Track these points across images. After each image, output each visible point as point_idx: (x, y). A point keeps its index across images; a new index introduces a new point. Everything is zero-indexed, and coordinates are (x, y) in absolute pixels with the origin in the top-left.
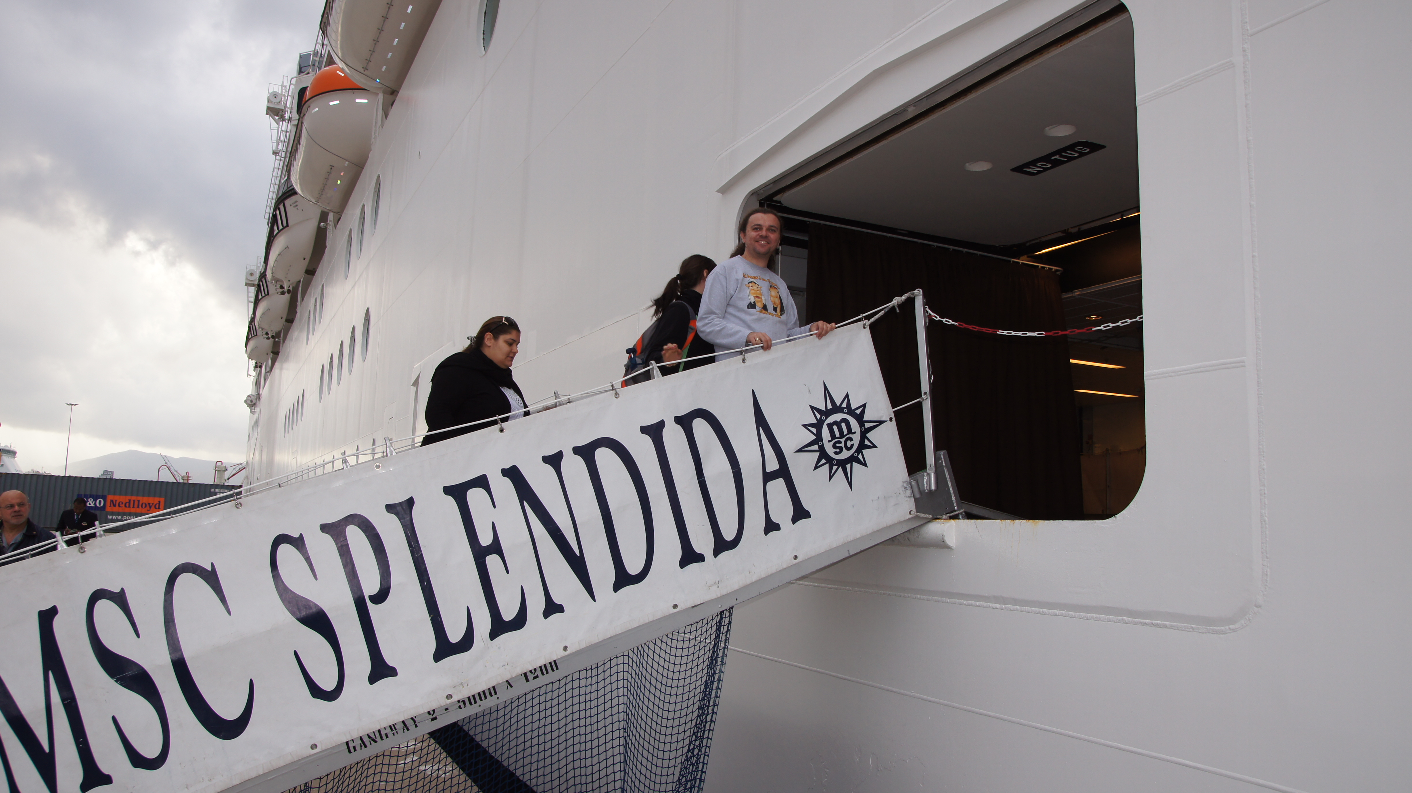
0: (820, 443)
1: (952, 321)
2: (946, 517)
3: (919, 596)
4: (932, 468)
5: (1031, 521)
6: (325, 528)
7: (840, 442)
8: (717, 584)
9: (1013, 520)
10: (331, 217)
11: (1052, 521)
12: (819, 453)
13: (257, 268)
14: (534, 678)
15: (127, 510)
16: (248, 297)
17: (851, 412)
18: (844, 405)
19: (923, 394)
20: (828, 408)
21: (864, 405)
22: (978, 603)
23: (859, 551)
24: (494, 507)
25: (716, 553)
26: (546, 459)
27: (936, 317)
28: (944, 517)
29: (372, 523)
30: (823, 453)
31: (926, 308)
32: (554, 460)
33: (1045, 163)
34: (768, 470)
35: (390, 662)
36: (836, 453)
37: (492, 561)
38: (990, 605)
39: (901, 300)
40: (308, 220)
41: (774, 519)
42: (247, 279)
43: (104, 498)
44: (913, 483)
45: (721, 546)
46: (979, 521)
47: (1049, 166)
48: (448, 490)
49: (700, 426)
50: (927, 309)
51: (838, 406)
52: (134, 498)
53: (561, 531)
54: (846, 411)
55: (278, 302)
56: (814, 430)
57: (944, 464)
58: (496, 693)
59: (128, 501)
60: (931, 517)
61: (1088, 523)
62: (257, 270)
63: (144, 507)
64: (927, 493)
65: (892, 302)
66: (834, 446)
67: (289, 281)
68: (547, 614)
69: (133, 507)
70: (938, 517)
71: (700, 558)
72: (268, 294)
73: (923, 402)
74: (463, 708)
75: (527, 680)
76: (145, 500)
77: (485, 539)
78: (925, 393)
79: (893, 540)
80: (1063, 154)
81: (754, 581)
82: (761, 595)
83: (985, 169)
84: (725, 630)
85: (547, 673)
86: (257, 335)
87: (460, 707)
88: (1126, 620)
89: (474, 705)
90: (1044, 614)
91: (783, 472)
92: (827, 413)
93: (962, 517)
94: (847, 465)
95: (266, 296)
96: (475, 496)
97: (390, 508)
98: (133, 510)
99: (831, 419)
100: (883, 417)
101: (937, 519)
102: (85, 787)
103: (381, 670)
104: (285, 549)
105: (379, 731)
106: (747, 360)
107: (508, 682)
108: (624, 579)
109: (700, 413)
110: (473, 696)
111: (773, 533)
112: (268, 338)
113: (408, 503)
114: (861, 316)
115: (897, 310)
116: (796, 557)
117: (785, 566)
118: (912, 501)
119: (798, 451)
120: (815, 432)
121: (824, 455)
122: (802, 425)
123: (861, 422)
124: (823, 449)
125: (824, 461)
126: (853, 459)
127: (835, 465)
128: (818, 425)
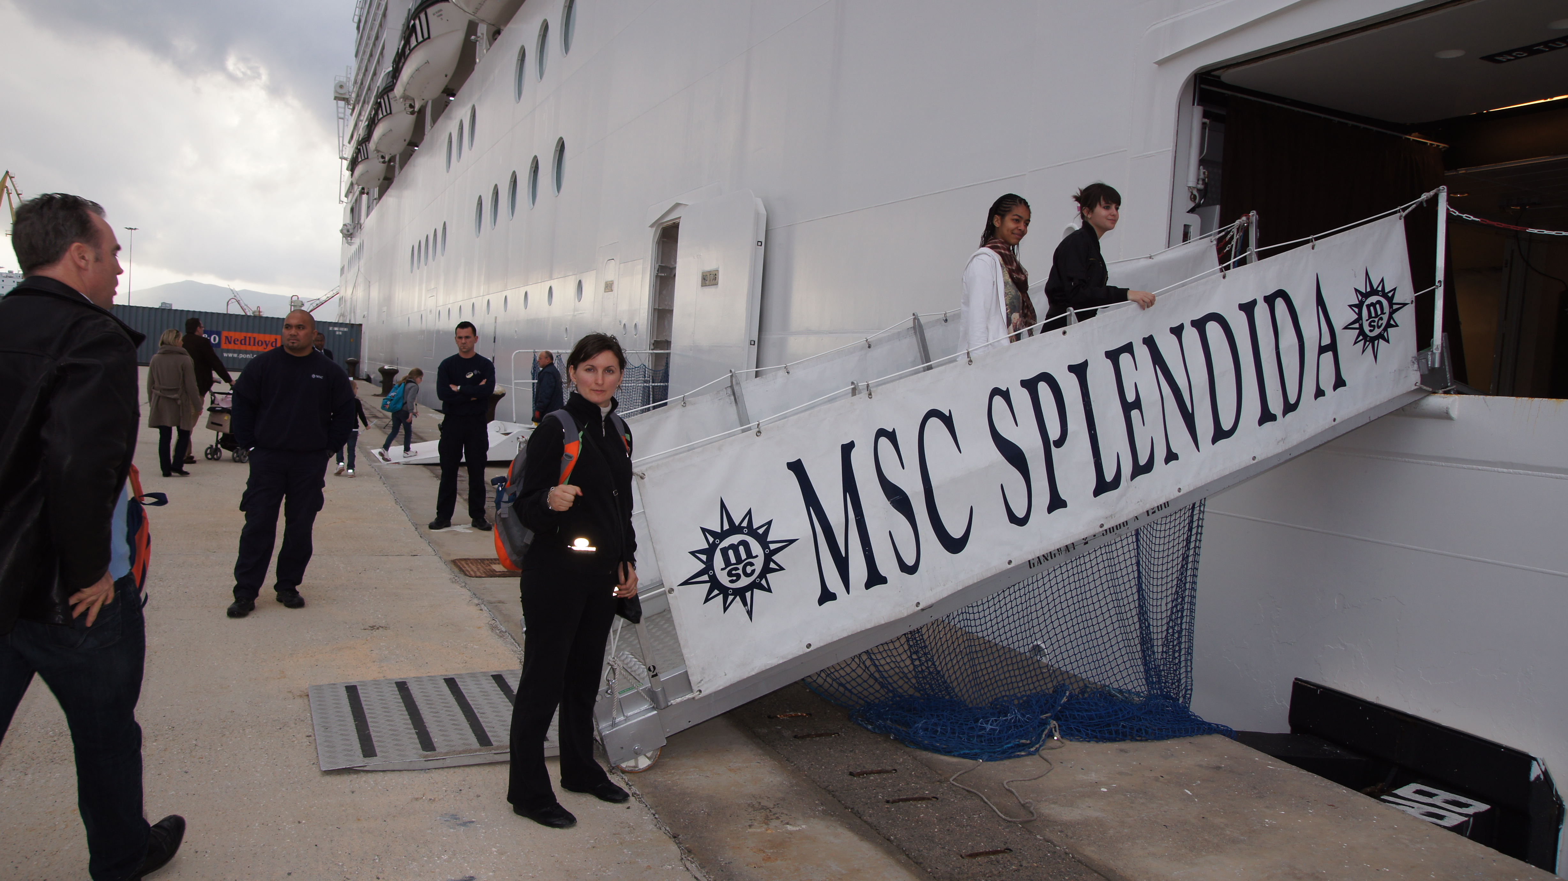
0: (1360, 322)
1: (1473, 217)
3: (1407, 460)
4: (1438, 348)
6: (1023, 383)
7: (1374, 321)
8: (1283, 440)
10: (482, 28)
12: (1358, 330)
14: (1153, 513)
15: (243, 347)
18: (1380, 289)
19: (1437, 282)
20: (1368, 291)
22: (1478, 467)
23: (1376, 418)
24: (1137, 370)
25: (1285, 413)
26: (1172, 330)
28: (1441, 391)
29: (1056, 381)
31: (1448, 204)
32: (1177, 331)
34: (1322, 345)
35: (1063, 496)
36: (1370, 331)
37: (1135, 416)
38: (1494, 469)
39: (1430, 195)
40: (453, 31)
41: (1322, 387)
42: (336, 92)
43: (219, 334)
44: (1420, 359)
47: (1525, 55)
48: (1108, 354)
49: (1281, 305)
51: (1375, 289)
52: (249, 335)
53: (1181, 391)
54: (1380, 293)
55: (402, 123)
56: (1356, 310)
57: (1444, 345)
58: (1127, 525)
59: (243, 338)
60: (1431, 390)
63: (260, 344)
64: (1431, 369)
65: (1422, 197)
66: (1370, 325)
67: (422, 100)
68: (1167, 460)
69: (249, 344)
70: (1436, 391)
71: (1273, 418)
72: (389, 115)
73: (1436, 291)
74: (1106, 535)
75: (1148, 515)
76: (260, 337)
77: (1130, 397)
78: (1440, 282)
81: (1306, 439)
83: (1455, 56)
85: (1162, 509)
86: (366, 160)
87: (1103, 535)
91: (1332, 347)
94: (1376, 342)
95: (386, 116)
97: (1072, 368)
99: (1369, 301)
100: (1406, 299)
101: (1435, 393)
102: (868, 586)
103: (1056, 503)
104: (998, 400)
105: (1050, 552)
106: (1315, 247)
107: (1136, 517)
108: (1220, 434)
109: (1281, 294)
110: (1117, 526)
111: (1320, 399)
112: (384, 162)
113: (1085, 364)
114: (1398, 208)
115: (1425, 205)
116: (1334, 420)
117: (1327, 427)
118: (1418, 374)
119: (1344, 329)
120: (1357, 312)
121: (1362, 332)
122: (1349, 306)
123: (1391, 304)
124: (1361, 328)
125: (1361, 338)
126: (1381, 336)
127: (1368, 341)
128: (1359, 306)
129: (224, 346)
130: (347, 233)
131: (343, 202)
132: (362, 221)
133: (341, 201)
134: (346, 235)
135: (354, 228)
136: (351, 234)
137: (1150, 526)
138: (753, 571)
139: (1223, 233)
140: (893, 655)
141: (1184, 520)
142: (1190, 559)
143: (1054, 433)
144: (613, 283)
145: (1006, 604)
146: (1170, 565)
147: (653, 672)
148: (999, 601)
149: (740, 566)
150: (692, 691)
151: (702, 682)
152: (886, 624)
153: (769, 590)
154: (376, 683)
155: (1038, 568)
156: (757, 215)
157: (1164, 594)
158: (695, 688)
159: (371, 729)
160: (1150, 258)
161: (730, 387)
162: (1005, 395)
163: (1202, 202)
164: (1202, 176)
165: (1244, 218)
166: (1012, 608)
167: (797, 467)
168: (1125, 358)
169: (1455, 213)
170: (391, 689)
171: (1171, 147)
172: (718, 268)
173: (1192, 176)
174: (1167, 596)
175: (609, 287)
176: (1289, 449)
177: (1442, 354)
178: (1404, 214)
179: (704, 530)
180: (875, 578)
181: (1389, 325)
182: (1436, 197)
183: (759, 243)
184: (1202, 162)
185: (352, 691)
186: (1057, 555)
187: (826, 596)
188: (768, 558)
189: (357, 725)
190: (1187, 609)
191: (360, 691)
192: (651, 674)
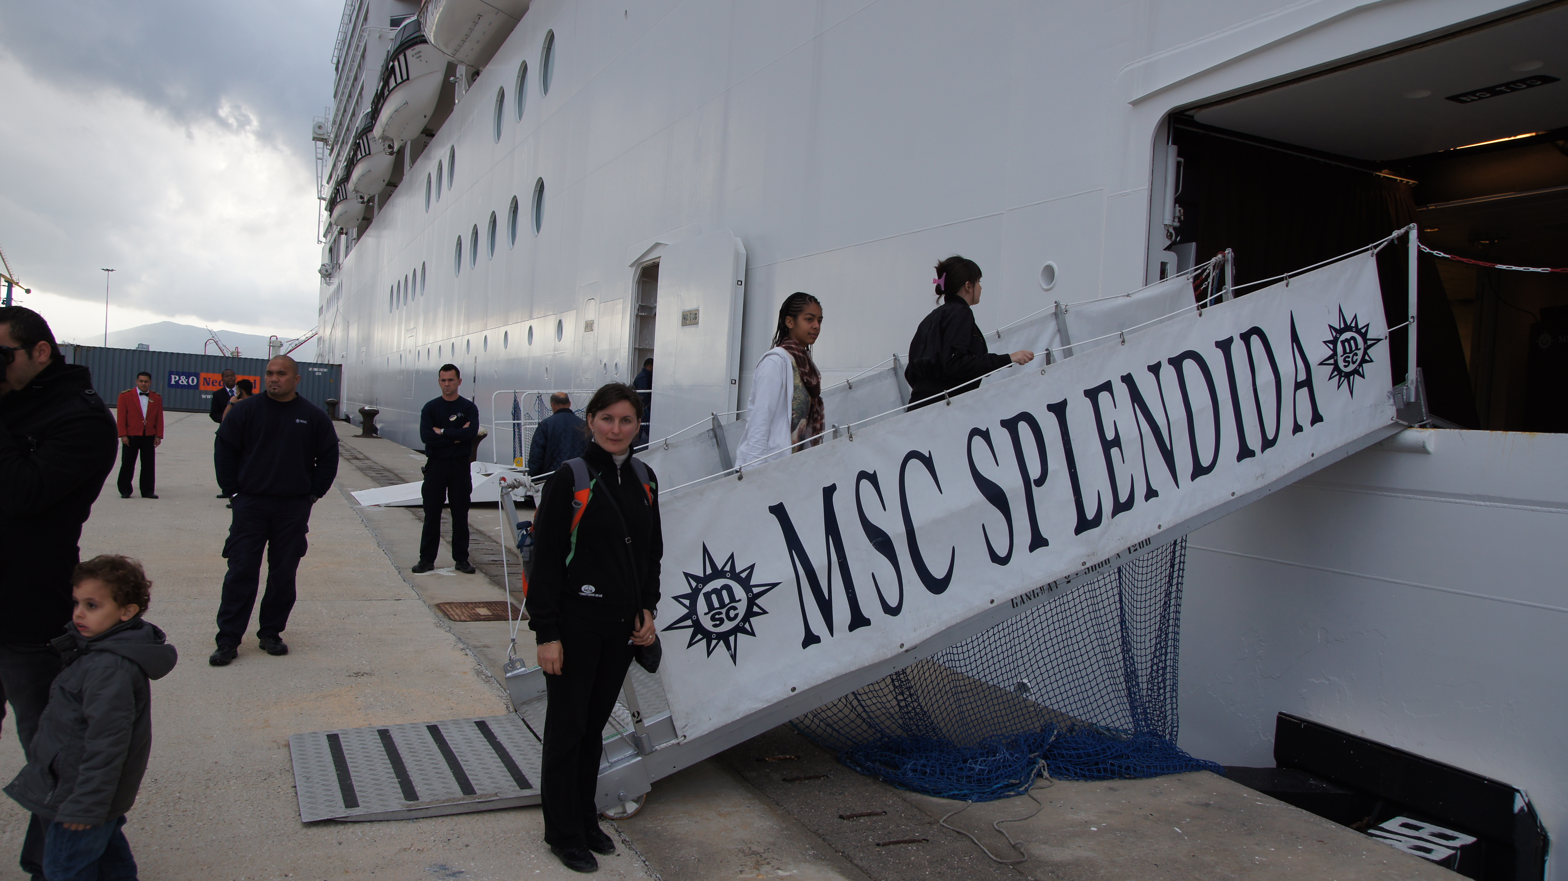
0: (1335, 358)
4: (1412, 383)
7: (1349, 357)
8: (1262, 475)
9: (1505, 431)
10: (462, 73)
12: (1333, 366)
13: (325, 121)
14: (1135, 550)
17: (1358, 331)
18: (1353, 325)
19: (1410, 318)
20: (1342, 327)
23: (1355, 452)
24: (1116, 407)
25: (1263, 449)
26: (1150, 369)
28: (1417, 425)
29: (1036, 419)
31: (1418, 241)
32: (1155, 369)
34: (1298, 381)
35: (1045, 535)
36: (1346, 366)
37: (1115, 453)
39: (1397, 235)
40: (432, 72)
41: (1300, 423)
42: (314, 132)
43: (197, 375)
44: (1396, 394)
48: (1087, 393)
51: (1349, 325)
53: (1159, 428)
54: (1354, 329)
55: (381, 163)
56: (1331, 346)
57: (1419, 380)
58: (1109, 563)
60: (1407, 424)
64: (1405, 404)
65: (1393, 234)
66: (1345, 361)
67: (401, 140)
68: (1147, 498)
70: (1412, 425)
71: (1252, 454)
72: (368, 157)
73: (1410, 326)
75: (1130, 553)
77: (1110, 435)
78: (1413, 317)
81: (1285, 474)
83: (1424, 96)
85: (1143, 547)
86: (346, 198)
87: (1086, 573)
91: (1308, 383)
94: (1351, 377)
97: (1050, 408)
99: (1344, 337)
100: (1380, 335)
101: (1411, 427)
102: (852, 628)
103: (1038, 541)
104: (978, 440)
105: (1033, 591)
106: (1289, 286)
107: (1118, 554)
108: (1199, 471)
109: (1257, 331)
110: (1099, 564)
111: (1298, 434)
112: (363, 203)
113: (1064, 403)
114: (1370, 246)
115: (1396, 242)
116: (1313, 455)
117: (1305, 463)
118: (1394, 409)
119: (1319, 365)
120: (1332, 348)
121: (1336, 367)
122: (1324, 342)
123: (1365, 340)
124: (1336, 364)
125: (1336, 373)
126: (1356, 372)
127: (1343, 377)
128: (1334, 342)
129: (202, 387)
130: (325, 273)
131: (321, 242)
132: (341, 261)
133: (319, 242)
134: (325, 275)
135: (333, 268)
136: (330, 274)
137: (1133, 563)
138: (736, 615)
139: (1200, 271)
140: (878, 696)
141: (1166, 556)
142: (1173, 595)
143: (1035, 472)
144: (593, 323)
145: (990, 644)
146: (1153, 601)
147: (637, 717)
148: (984, 641)
149: (724, 611)
150: (677, 737)
151: (687, 727)
152: (870, 666)
153: (753, 634)
154: (359, 731)
155: (1021, 607)
156: (737, 254)
157: (1148, 630)
158: (680, 733)
159: (353, 778)
160: (1128, 296)
161: (712, 429)
162: (986, 435)
163: (1178, 239)
164: (1177, 214)
165: (1220, 256)
166: (996, 648)
167: (779, 511)
168: (1103, 397)
169: (1426, 250)
170: (373, 737)
171: (1146, 186)
172: (699, 307)
173: (1168, 213)
174: (1150, 633)
175: (589, 326)
176: (1269, 484)
177: (1417, 388)
178: (1376, 251)
179: (687, 575)
180: (858, 620)
181: (1364, 361)
182: (1407, 234)
183: (739, 282)
184: (1177, 201)
185: (334, 740)
186: (1040, 594)
187: (810, 639)
188: (751, 602)
189: (338, 775)
190: (1171, 646)
191: (342, 740)
192: (636, 719)
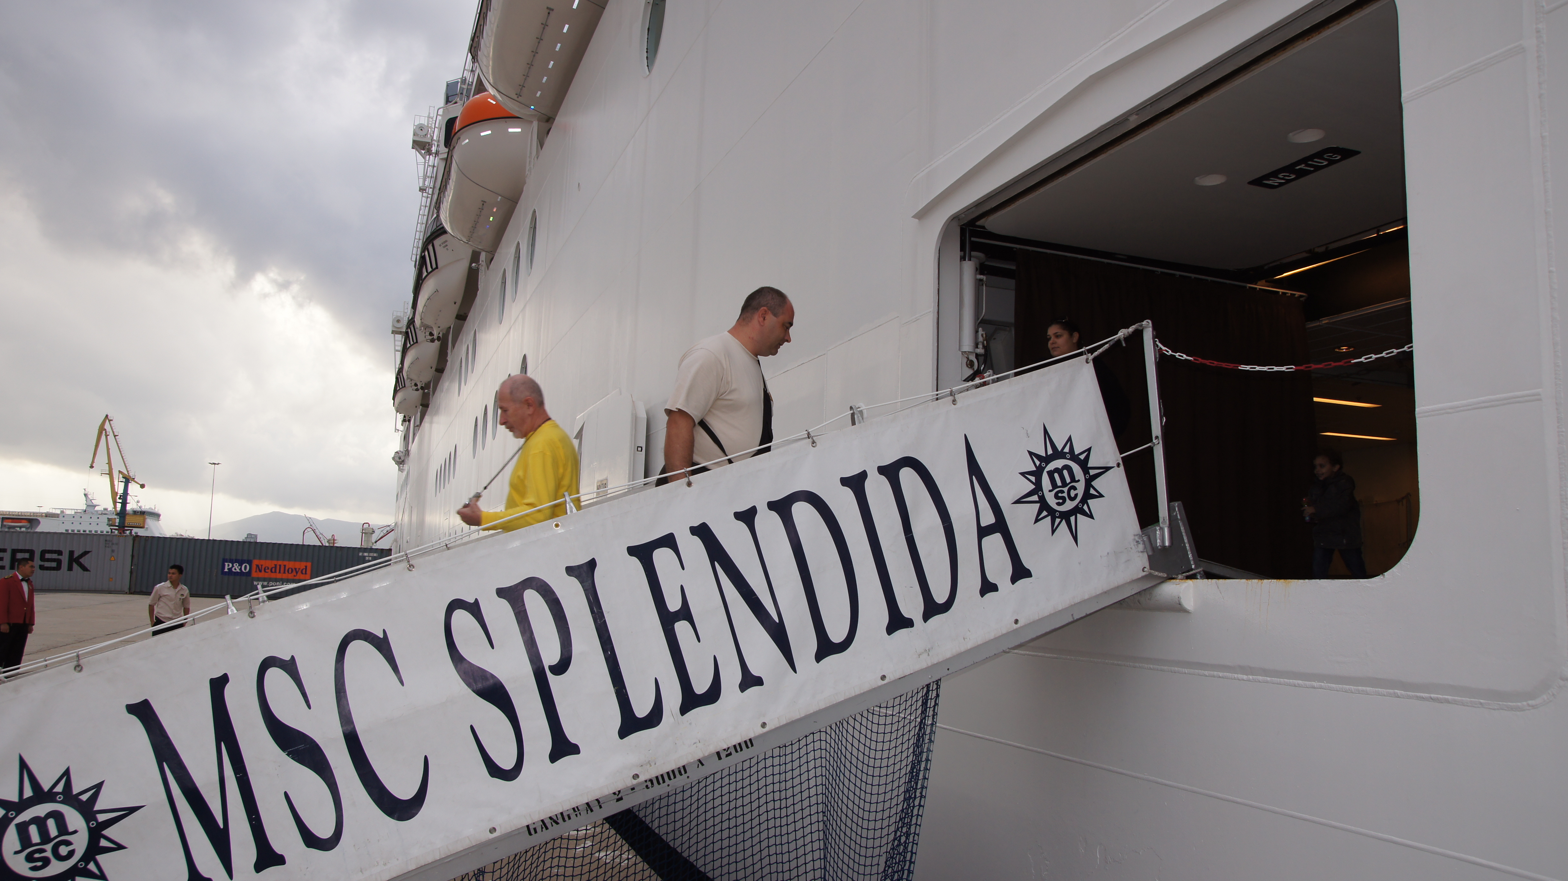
0: (1040, 493)
1: (1187, 356)
2: (1182, 577)
3: (1151, 666)
4: (1165, 522)
5: (1282, 580)
6: (501, 593)
7: (1063, 492)
8: (927, 651)
9: (1261, 580)
10: (483, 256)
11: (1307, 580)
12: (1039, 504)
13: (404, 315)
14: (727, 755)
15: (273, 575)
16: (395, 345)
17: (1074, 458)
18: (1067, 450)
19: (1154, 438)
20: (1048, 454)
21: (1089, 450)
22: (1221, 674)
23: (1084, 615)
24: (683, 568)
25: (926, 617)
26: (738, 516)
27: (1168, 352)
28: (1180, 576)
29: (551, 587)
30: (1044, 505)
31: (1156, 341)
33: (1288, 174)
34: (983, 524)
35: (572, 738)
36: (1059, 504)
37: (682, 628)
38: (1236, 676)
39: (1128, 332)
40: (459, 260)
41: (991, 578)
42: (393, 326)
43: (250, 562)
44: (1145, 538)
45: (932, 609)
46: (1221, 580)
47: (1293, 177)
48: (633, 551)
49: (907, 475)
50: (1158, 343)
51: (1060, 450)
52: (280, 562)
53: (756, 595)
54: (1068, 456)
55: (427, 350)
56: (1033, 479)
57: (1179, 517)
58: (686, 772)
59: (274, 566)
60: (1166, 576)
61: (1351, 582)
62: (404, 316)
63: (290, 572)
64: (1160, 549)
65: (1117, 334)
66: (1056, 497)
67: (439, 327)
68: (743, 687)
69: (280, 572)
70: (1173, 576)
71: (909, 623)
72: (417, 342)
73: (1154, 448)
74: (650, 788)
75: (720, 758)
76: (291, 565)
77: (673, 604)
78: (1157, 437)
79: (1120, 603)
80: (1310, 163)
81: (969, 648)
82: (975, 664)
83: (1218, 182)
84: (933, 704)
85: (742, 750)
86: (405, 386)
87: (647, 787)
88: (1399, 693)
89: (662, 785)
90: (1299, 686)
91: (1000, 526)
92: (1047, 459)
93: (1201, 577)
94: (1071, 518)
95: (414, 344)
96: (662, 557)
97: (570, 571)
98: (279, 576)
99: (1051, 466)
100: (1109, 462)
102: (259, 868)
103: (563, 747)
104: (459, 616)
105: (562, 814)
107: (700, 761)
108: (826, 649)
109: (908, 463)
110: (663, 775)
111: (990, 594)
112: (418, 389)
113: (590, 564)
115: (1125, 343)
116: (1016, 622)
117: (1004, 632)
118: (1145, 557)
119: (1016, 503)
120: (1034, 481)
122: (1020, 473)
123: (1086, 469)
124: (1043, 500)
125: (1045, 513)
126: (1078, 511)
127: (1058, 518)
128: (1037, 473)
130: (398, 460)
132: (410, 447)
133: (397, 430)
134: (398, 462)
135: (405, 455)
136: (403, 461)
138: (72, 853)
149: (49, 847)
153: (102, 877)
155: (541, 833)
156: (636, 418)
163: (982, 368)
164: (980, 339)
167: (141, 711)
171: (932, 308)
173: (967, 340)
177: (1177, 528)
180: (268, 858)
182: (1139, 333)
183: (639, 448)
186: (573, 817)
188: (96, 833)
